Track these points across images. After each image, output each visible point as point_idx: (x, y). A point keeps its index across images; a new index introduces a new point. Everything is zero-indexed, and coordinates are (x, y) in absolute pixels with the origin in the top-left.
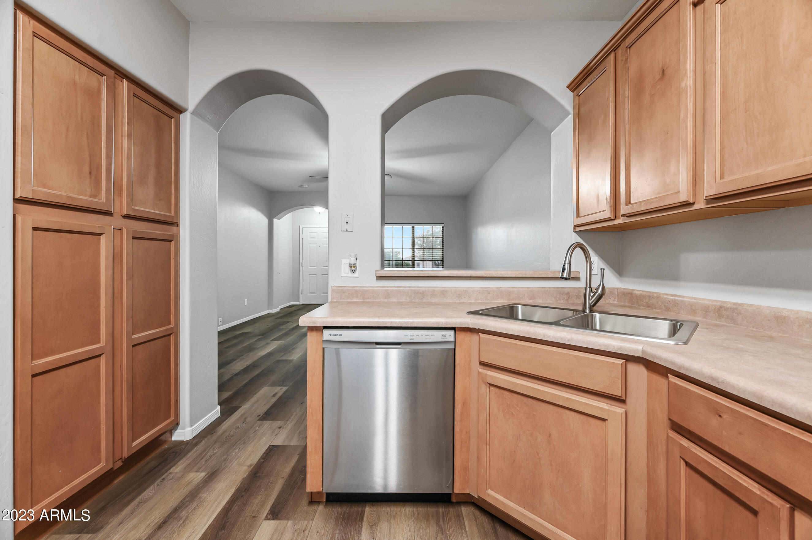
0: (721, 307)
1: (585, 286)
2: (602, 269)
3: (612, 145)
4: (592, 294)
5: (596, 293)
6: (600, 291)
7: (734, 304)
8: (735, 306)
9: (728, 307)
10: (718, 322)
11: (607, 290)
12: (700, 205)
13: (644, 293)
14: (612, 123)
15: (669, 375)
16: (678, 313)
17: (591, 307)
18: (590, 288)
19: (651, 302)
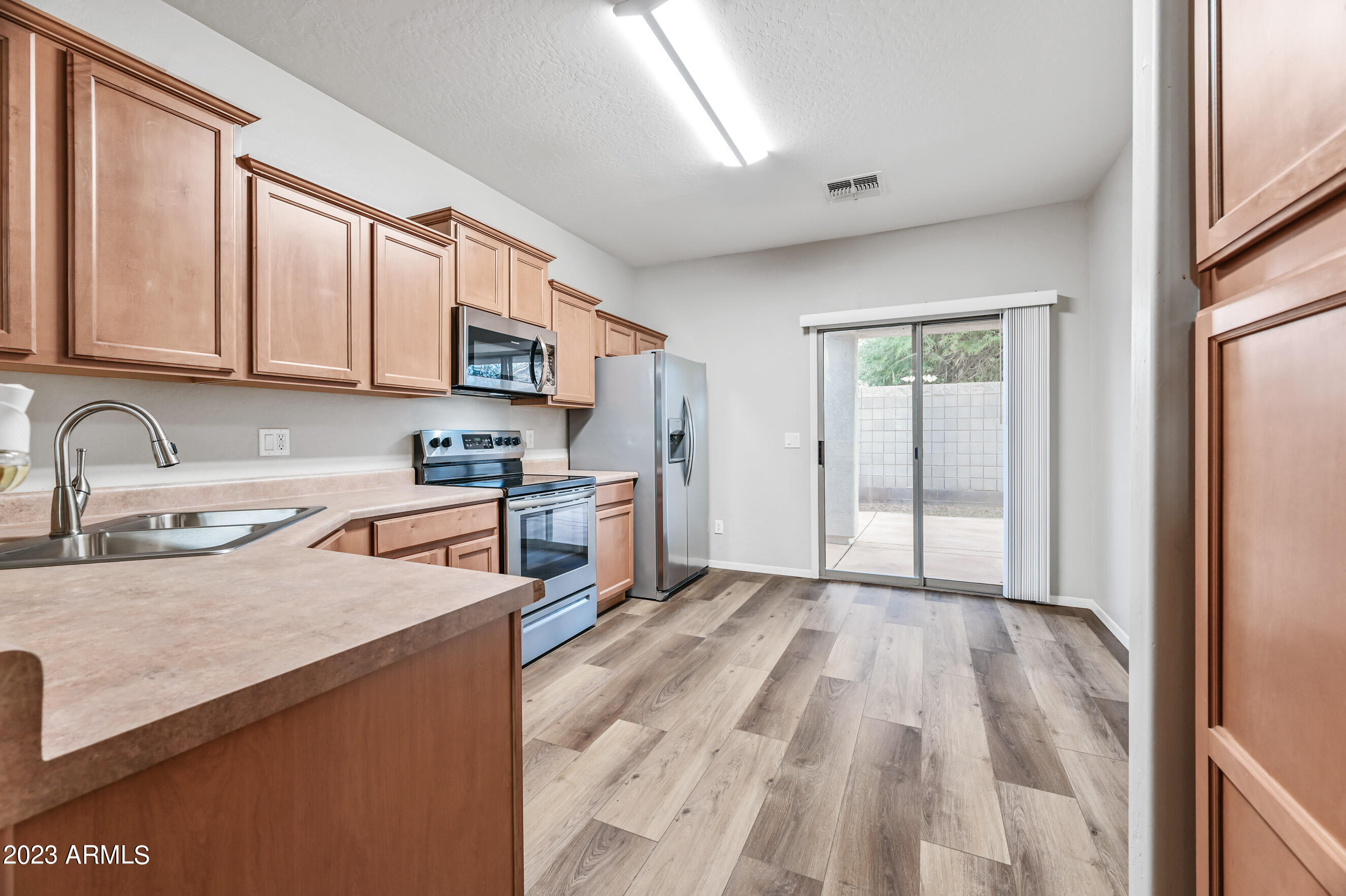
15: (375, 522)
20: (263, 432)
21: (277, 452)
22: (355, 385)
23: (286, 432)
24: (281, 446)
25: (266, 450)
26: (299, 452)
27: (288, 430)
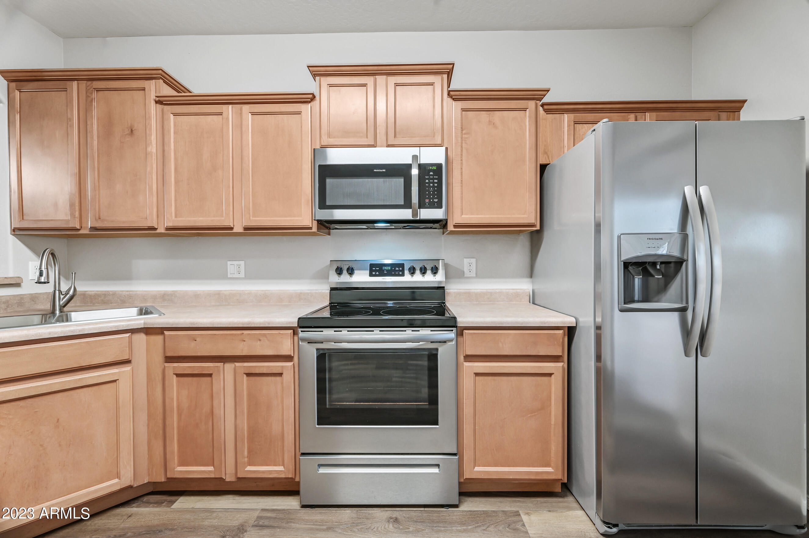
0: (164, 294)
1: (53, 289)
2: (74, 273)
3: (76, 164)
4: (62, 297)
5: (67, 294)
6: (71, 292)
7: (173, 291)
8: (173, 293)
9: (169, 294)
10: (163, 304)
11: (78, 293)
12: (161, 230)
13: (99, 293)
14: (76, 143)
15: (164, 332)
16: (133, 304)
17: (62, 308)
18: (59, 290)
19: (107, 298)
20: (229, 263)
21: (236, 275)
22: (232, 229)
23: (242, 263)
24: (239, 271)
25: (231, 274)
26: (250, 276)
27: (243, 262)
